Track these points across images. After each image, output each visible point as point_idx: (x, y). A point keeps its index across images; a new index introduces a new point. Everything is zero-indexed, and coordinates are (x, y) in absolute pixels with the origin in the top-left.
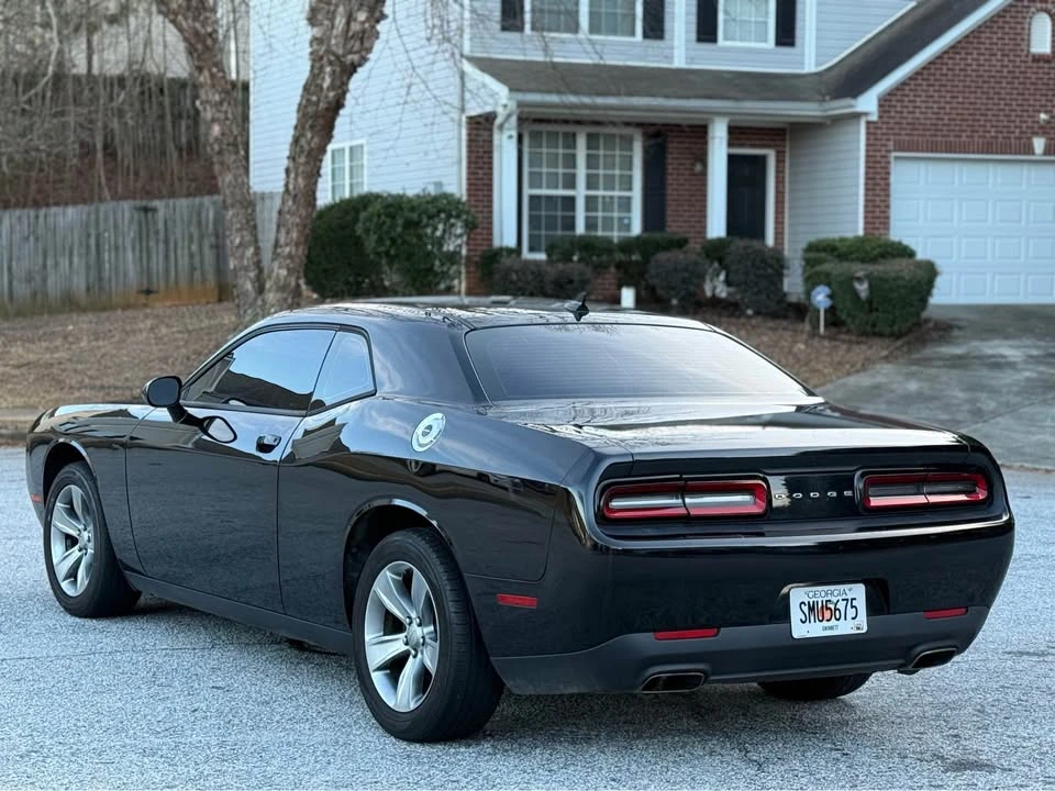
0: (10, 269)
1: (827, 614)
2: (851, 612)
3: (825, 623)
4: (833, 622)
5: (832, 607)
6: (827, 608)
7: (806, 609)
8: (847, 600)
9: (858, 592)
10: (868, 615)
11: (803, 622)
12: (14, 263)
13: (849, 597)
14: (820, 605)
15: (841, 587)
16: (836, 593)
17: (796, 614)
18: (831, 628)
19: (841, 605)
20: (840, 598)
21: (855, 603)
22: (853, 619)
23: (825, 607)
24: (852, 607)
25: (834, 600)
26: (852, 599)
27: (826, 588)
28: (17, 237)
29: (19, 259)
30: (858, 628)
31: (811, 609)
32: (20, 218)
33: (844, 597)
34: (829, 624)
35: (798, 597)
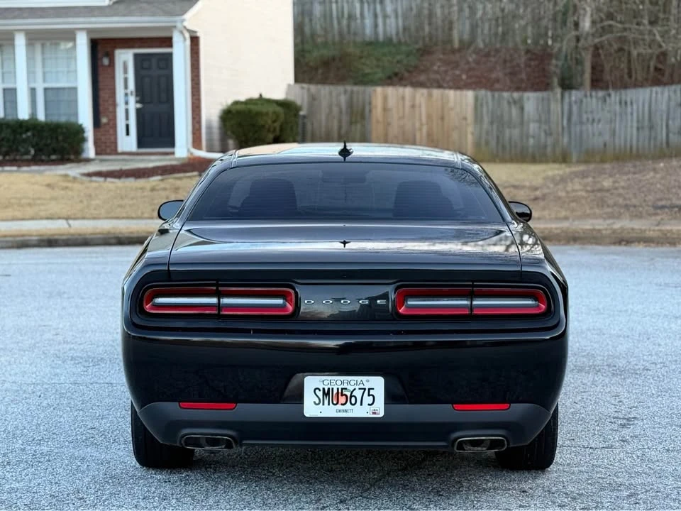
0: (667, 126)
1: (342, 400)
2: (368, 400)
3: (339, 407)
4: (348, 406)
5: (348, 394)
6: (342, 395)
7: (320, 394)
8: (365, 389)
9: (377, 384)
10: (385, 404)
11: (317, 404)
12: (670, 122)
13: (366, 387)
14: (335, 392)
15: (359, 378)
16: (352, 383)
17: (310, 398)
18: (346, 411)
19: (358, 394)
20: (357, 387)
21: (371, 392)
22: (369, 405)
23: (340, 394)
24: (370, 395)
25: (351, 388)
26: (369, 389)
27: (341, 378)
28: (672, 104)
29: (674, 119)
30: (374, 413)
31: (326, 394)
32: (675, 91)
33: (362, 386)
34: (344, 407)
35: (312, 384)
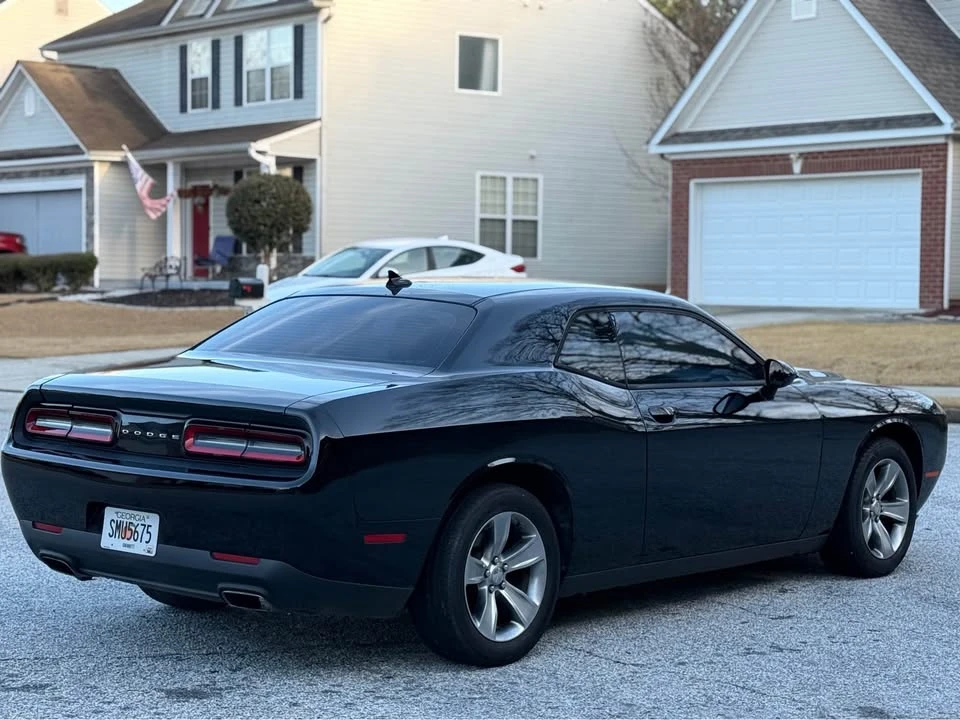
1: (129, 534)
2: (146, 537)
3: (125, 541)
4: (131, 542)
5: (133, 528)
7: (114, 525)
8: (145, 526)
9: (153, 521)
10: (158, 543)
11: (111, 536)
13: (147, 523)
14: (125, 525)
15: (142, 514)
16: (137, 518)
17: (107, 529)
18: (129, 546)
19: (140, 529)
20: (140, 523)
21: (150, 529)
22: (147, 542)
23: (128, 528)
24: (148, 532)
25: (135, 523)
26: (148, 526)
27: (131, 512)
30: (149, 552)
31: (118, 527)
33: (143, 522)
34: (128, 542)
35: (110, 514)
